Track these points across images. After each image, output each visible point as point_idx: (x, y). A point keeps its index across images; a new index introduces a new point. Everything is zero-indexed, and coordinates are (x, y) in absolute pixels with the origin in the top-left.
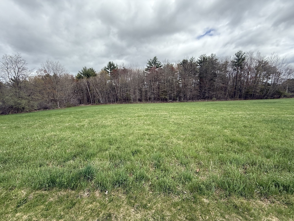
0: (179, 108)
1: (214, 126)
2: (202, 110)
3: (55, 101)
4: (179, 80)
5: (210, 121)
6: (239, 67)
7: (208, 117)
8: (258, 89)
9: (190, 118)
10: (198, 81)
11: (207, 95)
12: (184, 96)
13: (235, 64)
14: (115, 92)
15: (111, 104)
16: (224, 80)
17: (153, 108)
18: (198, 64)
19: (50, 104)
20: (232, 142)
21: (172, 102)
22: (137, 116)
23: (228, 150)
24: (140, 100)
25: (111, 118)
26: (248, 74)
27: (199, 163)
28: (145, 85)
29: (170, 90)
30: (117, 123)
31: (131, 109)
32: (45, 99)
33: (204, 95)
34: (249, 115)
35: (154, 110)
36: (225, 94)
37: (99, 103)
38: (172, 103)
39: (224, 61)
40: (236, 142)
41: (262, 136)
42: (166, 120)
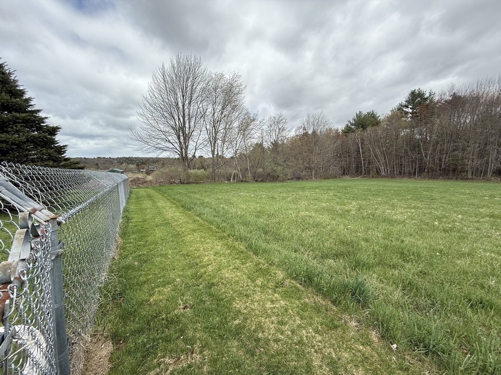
3: (310, 168)
14: (420, 153)
15: (405, 179)
19: (304, 173)
22: (487, 215)
25: (405, 208)
30: (421, 221)
32: (299, 166)
37: (378, 174)
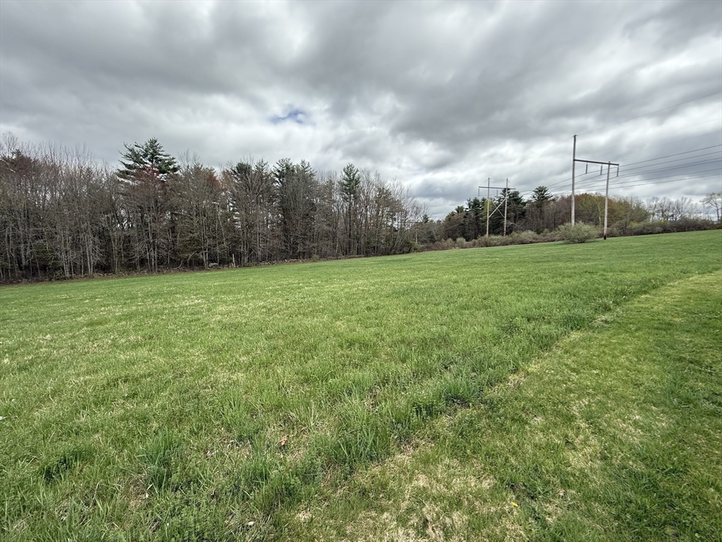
0: (237, 282)
1: (317, 318)
2: (293, 284)
4: (233, 211)
5: (309, 307)
6: (352, 196)
7: (304, 298)
8: (382, 238)
9: (264, 307)
10: (279, 217)
11: (300, 249)
12: (248, 251)
13: (345, 189)
16: (330, 217)
17: (155, 289)
18: (277, 179)
20: (351, 344)
21: (217, 268)
22: (85, 325)
23: (344, 365)
24: (104, 269)
26: (366, 211)
27: (287, 420)
28: (121, 220)
29: (209, 238)
31: (60, 301)
33: (295, 249)
34: (373, 285)
35: (159, 294)
36: (334, 248)
38: (219, 272)
39: (327, 179)
40: (357, 345)
41: (393, 322)
42: (199, 319)
